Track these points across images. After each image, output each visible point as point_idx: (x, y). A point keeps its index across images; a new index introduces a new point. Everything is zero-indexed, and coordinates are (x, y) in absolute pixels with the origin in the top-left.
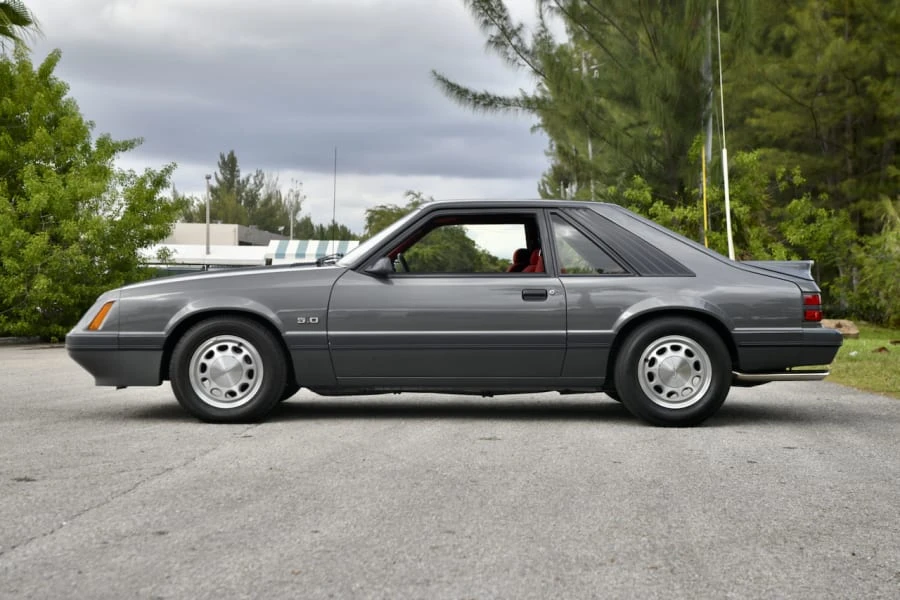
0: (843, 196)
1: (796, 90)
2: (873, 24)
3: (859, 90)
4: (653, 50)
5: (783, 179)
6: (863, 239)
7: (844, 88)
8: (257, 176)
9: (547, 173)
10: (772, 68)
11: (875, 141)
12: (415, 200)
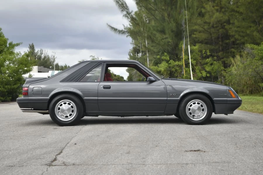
0: (219, 57)
1: (206, 27)
2: (227, 9)
3: (223, 27)
4: (168, 18)
5: (204, 53)
6: (226, 69)
7: (218, 26)
8: (41, 51)
9: (131, 49)
10: (199, 21)
11: (227, 41)
12: (93, 58)
